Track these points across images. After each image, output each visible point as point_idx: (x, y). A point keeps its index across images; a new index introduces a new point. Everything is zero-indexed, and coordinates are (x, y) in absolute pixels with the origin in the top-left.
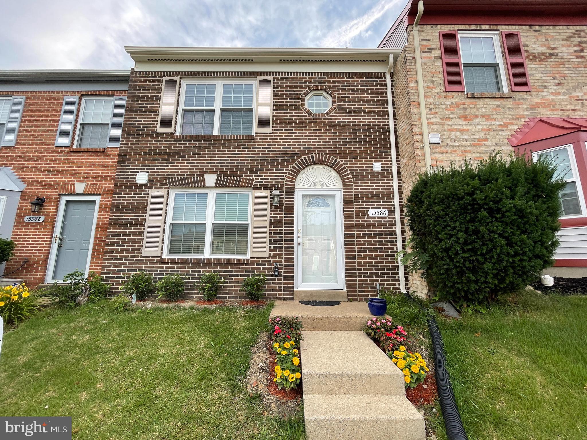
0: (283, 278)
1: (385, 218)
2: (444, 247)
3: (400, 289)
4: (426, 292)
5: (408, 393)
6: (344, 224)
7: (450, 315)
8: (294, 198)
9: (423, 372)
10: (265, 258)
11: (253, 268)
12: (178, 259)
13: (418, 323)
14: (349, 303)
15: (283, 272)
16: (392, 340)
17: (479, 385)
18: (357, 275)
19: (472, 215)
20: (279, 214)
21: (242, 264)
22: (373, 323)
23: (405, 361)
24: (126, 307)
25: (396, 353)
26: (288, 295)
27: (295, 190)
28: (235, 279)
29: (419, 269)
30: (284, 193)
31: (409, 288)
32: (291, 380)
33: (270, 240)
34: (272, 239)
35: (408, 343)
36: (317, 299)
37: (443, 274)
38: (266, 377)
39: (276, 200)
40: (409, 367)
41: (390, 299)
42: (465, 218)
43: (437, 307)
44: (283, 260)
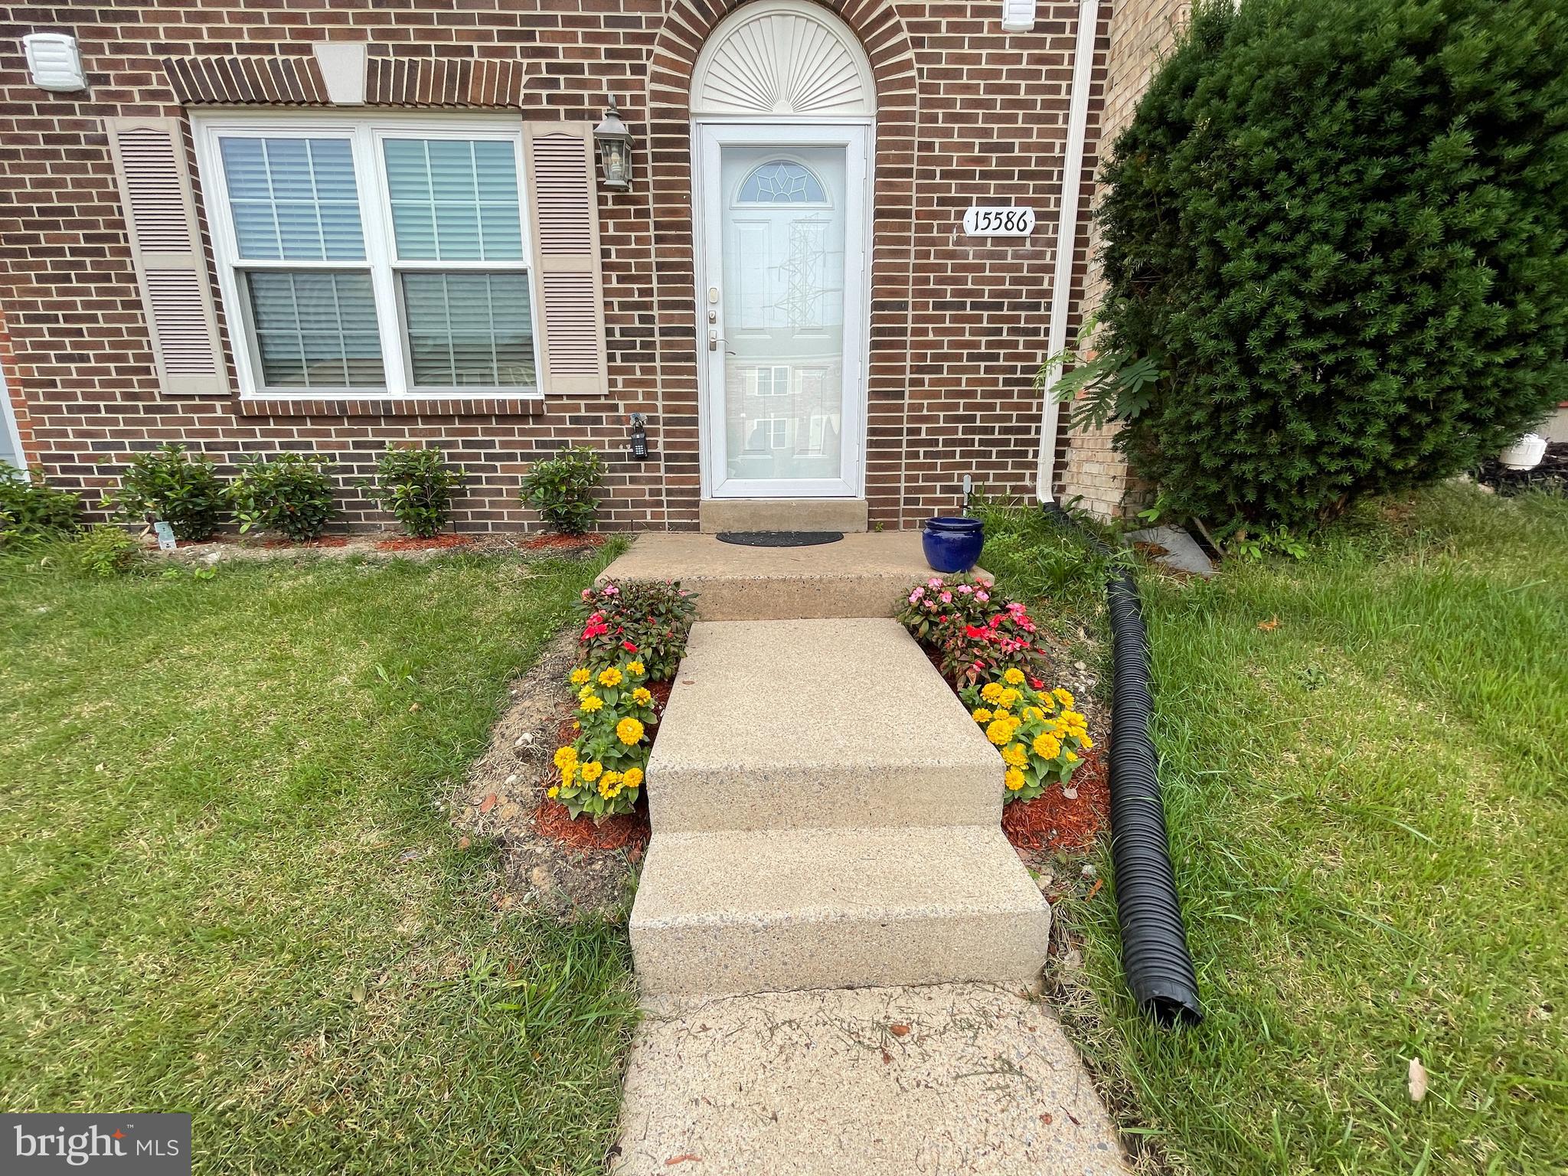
0: (662, 463)
1: (1019, 241)
2: (1233, 314)
3: (1033, 490)
4: (1116, 496)
5: (1011, 817)
6: (876, 267)
7: (1179, 566)
8: (686, 157)
9: (1071, 756)
10: (598, 397)
11: (559, 432)
12: (295, 403)
13: (1076, 593)
14: (872, 535)
15: (660, 445)
16: (983, 648)
17: (1254, 788)
18: (904, 449)
19: (1396, 160)
20: (632, 227)
21: (522, 418)
22: (929, 594)
23: (1016, 720)
24: (124, 564)
25: (991, 689)
26: (680, 515)
27: (692, 123)
28: (504, 469)
29: (1110, 420)
30: (649, 137)
31: (1062, 489)
32: (607, 794)
33: (609, 332)
34: (617, 327)
35: (1036, 655)
36: (774, 528)
37: (1198, 427)
38: (535, 778)
39: (616, 163)
40: (1026, 738)
41: (999, 523)
42: (1360, 175)
43: (1144, 544)
44: (660, 403)
